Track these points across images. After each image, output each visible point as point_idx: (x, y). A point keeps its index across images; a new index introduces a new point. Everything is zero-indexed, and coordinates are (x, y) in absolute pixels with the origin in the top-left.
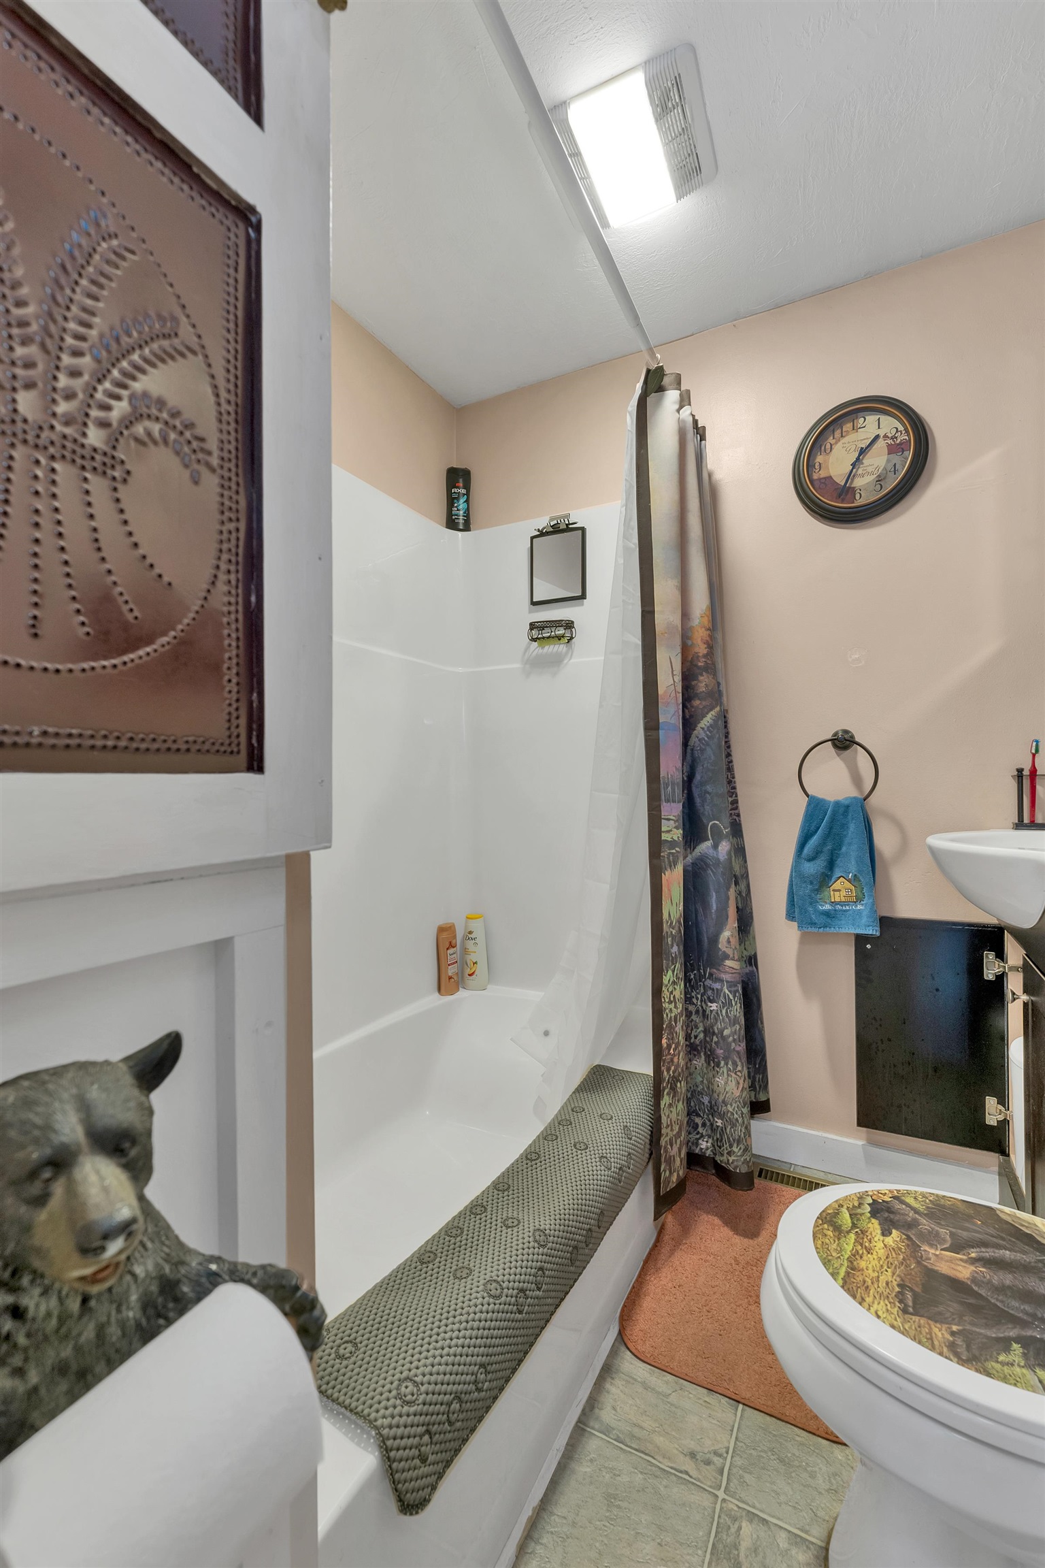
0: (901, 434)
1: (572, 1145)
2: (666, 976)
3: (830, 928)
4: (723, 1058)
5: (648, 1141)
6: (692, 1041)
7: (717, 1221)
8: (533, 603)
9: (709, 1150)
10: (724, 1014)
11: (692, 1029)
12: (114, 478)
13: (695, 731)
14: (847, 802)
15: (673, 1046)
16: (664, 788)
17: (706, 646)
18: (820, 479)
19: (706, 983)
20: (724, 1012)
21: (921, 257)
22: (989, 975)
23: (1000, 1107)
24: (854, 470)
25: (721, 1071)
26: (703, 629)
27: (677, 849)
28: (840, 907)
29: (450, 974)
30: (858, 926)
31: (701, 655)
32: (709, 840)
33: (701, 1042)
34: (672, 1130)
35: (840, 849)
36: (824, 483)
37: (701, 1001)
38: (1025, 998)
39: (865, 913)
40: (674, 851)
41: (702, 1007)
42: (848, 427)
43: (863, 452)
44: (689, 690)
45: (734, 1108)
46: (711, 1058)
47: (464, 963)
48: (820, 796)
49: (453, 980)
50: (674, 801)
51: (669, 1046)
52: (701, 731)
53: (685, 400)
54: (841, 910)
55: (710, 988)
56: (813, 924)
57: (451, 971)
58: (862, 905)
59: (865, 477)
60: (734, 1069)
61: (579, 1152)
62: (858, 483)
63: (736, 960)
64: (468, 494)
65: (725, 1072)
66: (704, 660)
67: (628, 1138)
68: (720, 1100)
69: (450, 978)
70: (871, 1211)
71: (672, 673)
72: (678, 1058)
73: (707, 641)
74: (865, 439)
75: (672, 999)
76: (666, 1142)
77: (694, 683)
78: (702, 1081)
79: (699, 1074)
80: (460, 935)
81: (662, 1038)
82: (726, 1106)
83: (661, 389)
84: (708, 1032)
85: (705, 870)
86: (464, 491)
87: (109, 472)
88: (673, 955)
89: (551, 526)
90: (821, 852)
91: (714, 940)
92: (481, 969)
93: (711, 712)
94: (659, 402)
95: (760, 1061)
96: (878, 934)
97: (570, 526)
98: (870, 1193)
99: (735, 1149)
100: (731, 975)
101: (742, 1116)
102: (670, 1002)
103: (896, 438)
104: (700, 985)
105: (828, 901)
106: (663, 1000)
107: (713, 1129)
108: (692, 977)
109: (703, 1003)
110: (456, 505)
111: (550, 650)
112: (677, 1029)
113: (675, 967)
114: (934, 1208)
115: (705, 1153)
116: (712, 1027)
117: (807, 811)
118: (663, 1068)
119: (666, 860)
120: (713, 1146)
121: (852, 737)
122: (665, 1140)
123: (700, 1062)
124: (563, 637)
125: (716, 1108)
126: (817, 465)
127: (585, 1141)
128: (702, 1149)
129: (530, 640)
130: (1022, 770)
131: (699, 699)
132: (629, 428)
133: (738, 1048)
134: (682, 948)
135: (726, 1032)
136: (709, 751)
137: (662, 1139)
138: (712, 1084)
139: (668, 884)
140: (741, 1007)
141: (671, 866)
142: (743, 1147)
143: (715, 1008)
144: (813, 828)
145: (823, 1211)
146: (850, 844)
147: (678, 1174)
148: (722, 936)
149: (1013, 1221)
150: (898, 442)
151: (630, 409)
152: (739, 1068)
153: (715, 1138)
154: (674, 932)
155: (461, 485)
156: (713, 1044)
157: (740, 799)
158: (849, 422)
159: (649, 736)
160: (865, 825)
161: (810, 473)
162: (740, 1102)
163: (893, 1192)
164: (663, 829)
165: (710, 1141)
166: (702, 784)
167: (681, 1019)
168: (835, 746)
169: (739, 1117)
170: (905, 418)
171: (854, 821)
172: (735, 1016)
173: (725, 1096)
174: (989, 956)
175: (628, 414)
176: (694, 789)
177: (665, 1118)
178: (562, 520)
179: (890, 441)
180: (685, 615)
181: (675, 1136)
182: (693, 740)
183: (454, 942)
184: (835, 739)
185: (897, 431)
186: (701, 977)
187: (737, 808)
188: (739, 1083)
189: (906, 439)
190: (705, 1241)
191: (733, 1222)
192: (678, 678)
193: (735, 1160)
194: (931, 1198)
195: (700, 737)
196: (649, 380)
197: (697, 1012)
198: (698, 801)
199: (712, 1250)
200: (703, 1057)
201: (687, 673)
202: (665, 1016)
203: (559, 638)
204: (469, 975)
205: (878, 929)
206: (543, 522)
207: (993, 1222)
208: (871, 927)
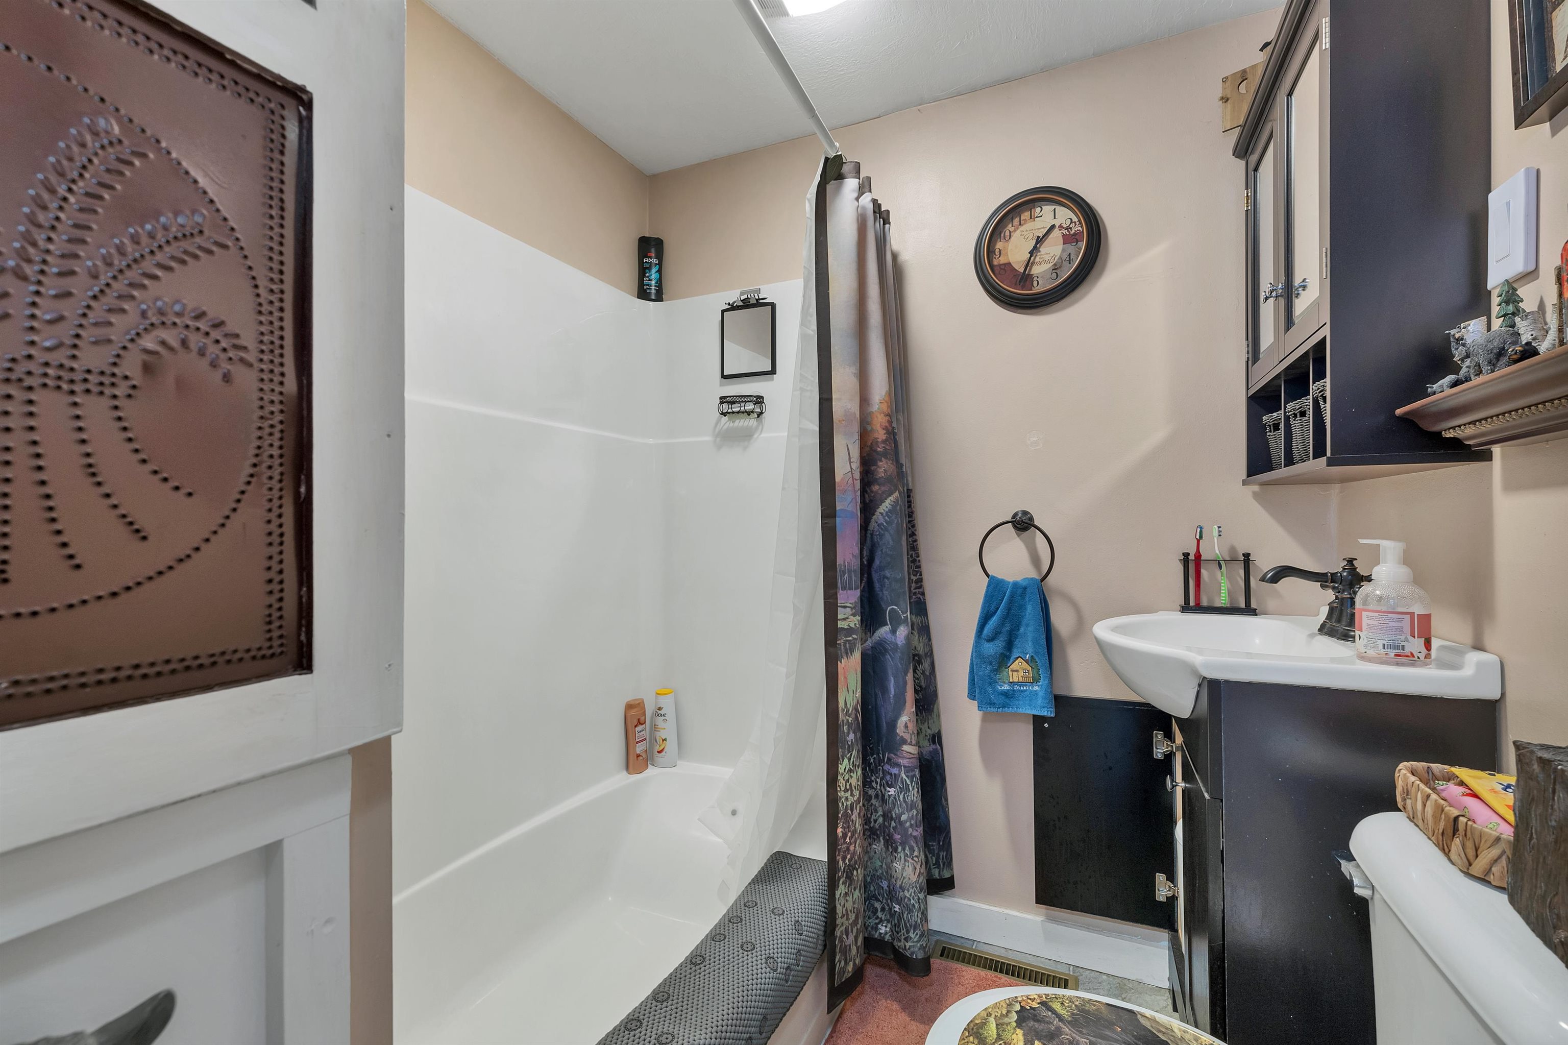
0: (1076, 224)
1: (739, 946)
2: (841, 764)
3: (1008, 708)
4: (900, 843)
5: (821, 933)
6: (872, 825)
7: (895, 1006)
8: (724, 377)
9: (888, 935)
10: (902, 800)
11: (872, 814)
12: (115, 397)
13: (874, 517)
14: (1024, 584)
15: (849, 834)
16: (841, 576)
17: (885, 432)
18: (1000, 265)
19: (884, 768)
20: (901, 797)
21: (1093, 55)
22: (1159, 755)
23: (1169, 883)
24: (1032, 258)
25: (899, 857)
26: (882, 415)
27: (854, 636)
28: (1018, 688)
29: (638, 752)
30: (1034, 707)
31: (880, 440)
32: (887, 625)
33: (880, 826)
34: (848, 919)
35: (1019, 630)
36: (1004, 269)
37: (881, 785)
38: (1183, 785)
39: (1040, 694)
40: (850, 638)
41: (881, 792)
42: (1025, 216)
43: (1040, 241)
44: (869, 474)
45: (911, 894)
46: (889, 843)
47: (653, 740)
48: (1000, 576)
49: (641, 758)
50: (851, 589)
51: (845, 835)
52: (881, 517)
53: (865, 187)
54: (1019, 690)
55: (889, 773)
56: (992, 704)
57: (640, 748)
58: (1038, 686)
59: (1042, 265)
60: (911, 854)
61: (746, 953)
62: (1036, 270)
63: (914, 745)
64: (660, 264)
65: (903, 857)
66: (883, 445)
67: (799, 934)
68: (898, 885)
69: (638, 756)
70: (1017, 1020)
71: (850, 460)
72: (855, 847)
73: (886, 426)
74: (1042, 228)
75: (848, 787)
76: (842, 932)
77: (873, 468)
78: (881, 866)
79: (879, 858)
80: (649, 710)
81: (837, 827)
82: (903, 891)
83: (840, 177)
84: (887, 816)
85: (884, 655)
86: (655, 261)
87: (108, 391)
88: (850, 743)
89: (742, 301)
90: (1000, 633)
91: (893, 725)
92: (671, 747)
93: (890, 498)
94: (838, 189)
95: (944, 838)
96: (1053, 715)
97: (761, 301)
98: (1019, 999)
99: (912, 935)
100: (908, 760)
101: (919, 902)
102: (846, 791)
103: (1071, 228)
104: (880, 769)
105: (1007, 681)
106: (839, 789)
107: (892, 914)
108: (872, 760)
109: (882, 787)
110: (647, 275)
111: (741, 424)
112: (853, 817)
113: (851, 755)
114: (1079, 1015)
115: (884, 938)
116: (890, 812)
117: (987, 591)
118: (838, 858)
119: (842, 647)
120: (892, 931)
121: (1031, 519)
122: (841, 929)
123: (879, 846)
124: (752, 412)
125: (893, 893)
126: (997, 251)
127: (752, 941)
128: (882, 933)
129: (721, 414)
130: (1188, 554)
131: (879, 485)
132: (807, 216)
133: (915, 833)
134: (859, 735)
135: (904, 818)
136: (888, 537)
137: (837, 929)
138: (890, 869)
139: (844, 672)
140: (918, 792)
141: (847, 654)
142: (919, 933)
143: (893, 793)
144: (992, 608)
145: (971, 1021)
146: (1027, 625)
147: (854, 964)
148: (899, 721)
149: (1152, 1026)
150: (1072, 232)
151: (808, 196)
152: (916, 853)
153: (893, 923)
154: (850, 719)
155: (653, 255)
156: (892, 830)
157: (925, 577)
158: (1026, 211)
159: (826, 523)
160: (1042, 606)
161: (990, 259)
162: (916, 887)
163: (1042, 997)
164: (840, 617)
165: (889, 926)
166: (881, 568)
167: (858, 806)
168: (1015, 527)
169: (916, 903)
170: (1080, 212)
171: (1031, 603)
172: (913, 801)
173: (902, 882)
174: (1158, 736)
175: (807, 202)
176: (873, 573)
177: (841, 908)
178: (752, 295)
179: (1065, 232)
180: (864, 399)
181: (851, 924)
182: (873, 525)
183: (642, 719)
184: (1013, 521)
185: (1072, 222)
186: (880, 762)
187: (921, 587)
188: (915, 869)
189: (1080, 230)
190: (882, 1029)
191: (909, 1007)
192: (856, 465)
193: (913, 946)
194: (1077, 1003)
195: (879, 522)
196: (827, 168)
197: (877, 796)
198: (877, 585)
199: (888, 1039)
200: (882, 841)
201: (867, 458)
202: (840, 805)
203: (749, 413)
204: (658, 752)
205: (1053, 710)
206: (734, 296)
207: (1132, 1028)
208: (1046, 709)
